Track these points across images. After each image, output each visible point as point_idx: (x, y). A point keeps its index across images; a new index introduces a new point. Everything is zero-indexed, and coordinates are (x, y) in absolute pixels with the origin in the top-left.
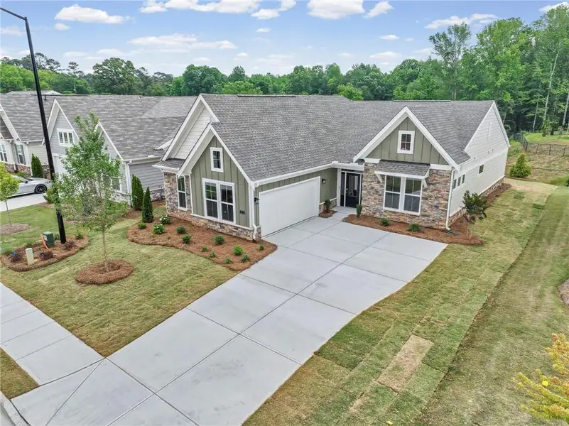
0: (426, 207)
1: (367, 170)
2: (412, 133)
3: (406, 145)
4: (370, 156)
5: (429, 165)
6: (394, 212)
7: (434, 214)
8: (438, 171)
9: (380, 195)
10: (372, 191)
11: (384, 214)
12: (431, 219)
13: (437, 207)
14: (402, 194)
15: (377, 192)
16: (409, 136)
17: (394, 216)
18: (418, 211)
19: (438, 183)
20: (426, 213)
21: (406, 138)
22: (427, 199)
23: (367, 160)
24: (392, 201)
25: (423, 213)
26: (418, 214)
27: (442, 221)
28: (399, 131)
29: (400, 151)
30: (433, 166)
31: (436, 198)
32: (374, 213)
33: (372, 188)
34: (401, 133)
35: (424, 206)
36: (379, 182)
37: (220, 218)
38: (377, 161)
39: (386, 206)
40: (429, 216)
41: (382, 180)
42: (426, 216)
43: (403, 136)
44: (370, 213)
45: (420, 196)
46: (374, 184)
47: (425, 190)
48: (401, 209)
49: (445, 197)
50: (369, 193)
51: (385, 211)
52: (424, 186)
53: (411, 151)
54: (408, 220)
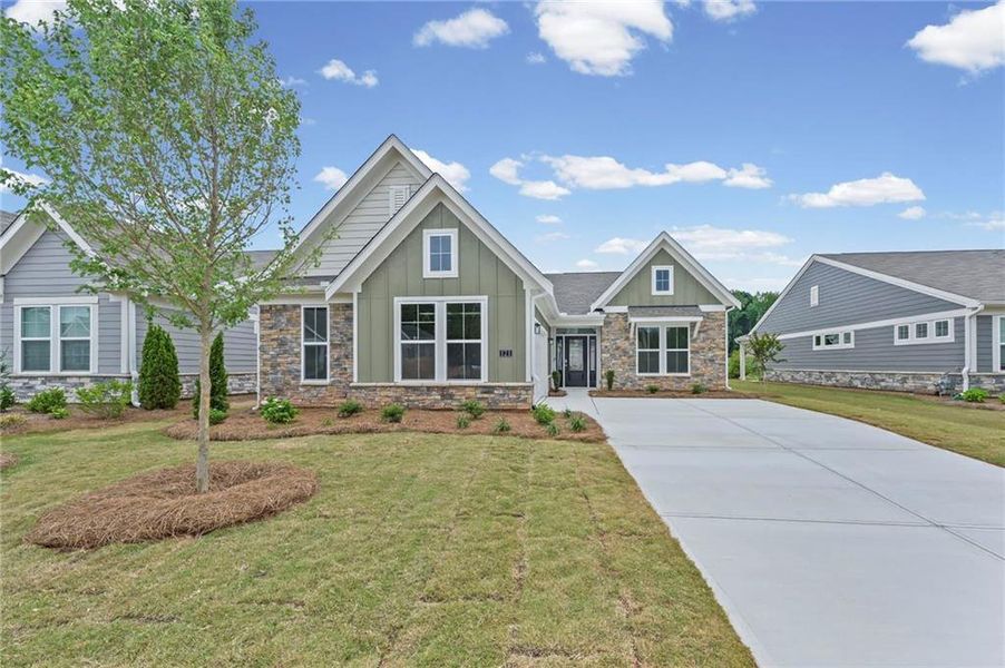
0: (698, 363)
1: (607, 323)
2: (670, 268)
3: (663, 285)
4: (614, 302)
5: (696, 306)
6: (653, 378)
7: (709, 371)
8: (708, 313)
9: (629, 357)
10: (617, 353)
11: (640, 382)
12: (706, 378)
13: (712, 361)
14: (663, 351)
15: (625, 352)
16: (666, 272)
17: (653, 382)
18: (686, 371)
19: (711, 329)
20: (699, 372)
21: (663, 275)
22: (698, 352)
23: (608, 310)
24: (649, 363)
25: (694, 372)
26: (688, 374)
27: (719, 378)
28: (653, 267)
29: (655, 292)
30: (704, 308)
31: (710, 349)
32: (624, 385)
33: (618, 348)
34: (655, 269)
35: (695, 362)
36: (627, 339)
37: (441, 377)
38: (624, 309)
39: (640, 371)
40: (703, 375)
41: (631, 336)
42: (697, 375)
43: (659, 272)
44: (616, 384)
45: (688, 350)
46: (621, 343)
47: (693, 341)
48: (663, 371)
49: (722, 346)
50: (613, 356)
51: (640, 379)
52: (692, 336)
53: (671, 292)
54: (675, 386)
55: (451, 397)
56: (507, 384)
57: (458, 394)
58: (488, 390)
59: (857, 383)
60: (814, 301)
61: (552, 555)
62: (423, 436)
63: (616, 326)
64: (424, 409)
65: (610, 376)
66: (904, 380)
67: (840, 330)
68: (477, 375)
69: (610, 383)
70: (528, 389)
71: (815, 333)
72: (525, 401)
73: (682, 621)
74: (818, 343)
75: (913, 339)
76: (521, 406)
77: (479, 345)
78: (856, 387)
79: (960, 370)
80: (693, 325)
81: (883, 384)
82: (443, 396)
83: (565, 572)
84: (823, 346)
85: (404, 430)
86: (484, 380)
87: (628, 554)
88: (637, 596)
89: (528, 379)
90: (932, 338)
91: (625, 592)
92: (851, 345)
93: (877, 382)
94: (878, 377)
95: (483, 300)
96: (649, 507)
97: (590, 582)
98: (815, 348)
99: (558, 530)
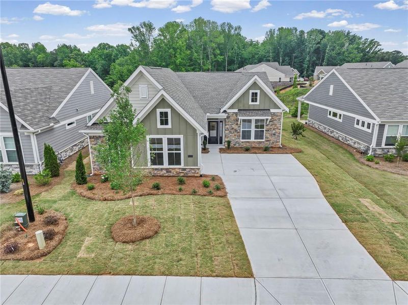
0: (268, 135)
1: (228, 117)
2: (258, 92)
3: (254, 100)
5: (269, 110)
6: (248, 142)
7: (273, 139)
8: (274, 113)
9: (238, 133)
10: (232, 131)
11: (242, 144)
12: (271, 142)
13: (274, 134)
14: (253, 130)
15: (236, 130)
16: (256, 93)
17: (248, 144)
19: (275, 120)
20: (268, 139)
21: (254, 95)
22: (268, 131)
23: (229, 111)
24: (246, 135)
25: (266, 139)
26: (264, 140)
27: (277, 142)
28: (250, 91)
29: (251, 103)
30: (272, 111)
31: (274, 129)
32: (235, 145)
33: (233, 129)
35: (267, 135)
36: (237, 124)
37: (166, 165)
38: (236, 111)
39: (242, 139)
40: (270, 141)
41: (239, 123)
42: (268, 141)
43: (253, 93)
44: (232, 145)
45: (264, 129)
46: (234, 126)
47: (267, 125)
48: (253, 139)
49: (279, 128)
50: (230, 132)
51: (242, 142)
52: (266, 123)
53: (258, 103)
54: (257, 146)
55: (170, 172)
56: (191, 167)
57: (173, 171)
58: (184, 169)
59: (340, 139)
60: (331, 93)
61: (218, 240)
62: (170, 196)
63: (232, 118)
64: (160, 176)
65: (229, 142)
66: (355, 143)
67: (339, 112)
68: (180, 164)
69: (229, 145)
70: (198, 169)
71: (330, 109)
72: (198, 173)
73: (239, 251)
74: (330, 115)
75: (360, 127)
76: (196, 175)
77: (180, 153)
78: (340, 140)
79: (370, 145)
80: (267, 119)
81: (348, 142)
82: (167, 171)
83: (220, 243)
84: (331, 117)
85: (163, 194)
86: (182, 166)
87: (232, 238)
88: (232, 247)
89: (199, 165)
90: (365, 129)
91: (230, 247)
92: (341, 121)
93: (347, 141)
94: (347, 138)
95: (181, 137)
96: (237, 226)
97: (224, 245)
98: (329, 116)
99: (218, 234)
